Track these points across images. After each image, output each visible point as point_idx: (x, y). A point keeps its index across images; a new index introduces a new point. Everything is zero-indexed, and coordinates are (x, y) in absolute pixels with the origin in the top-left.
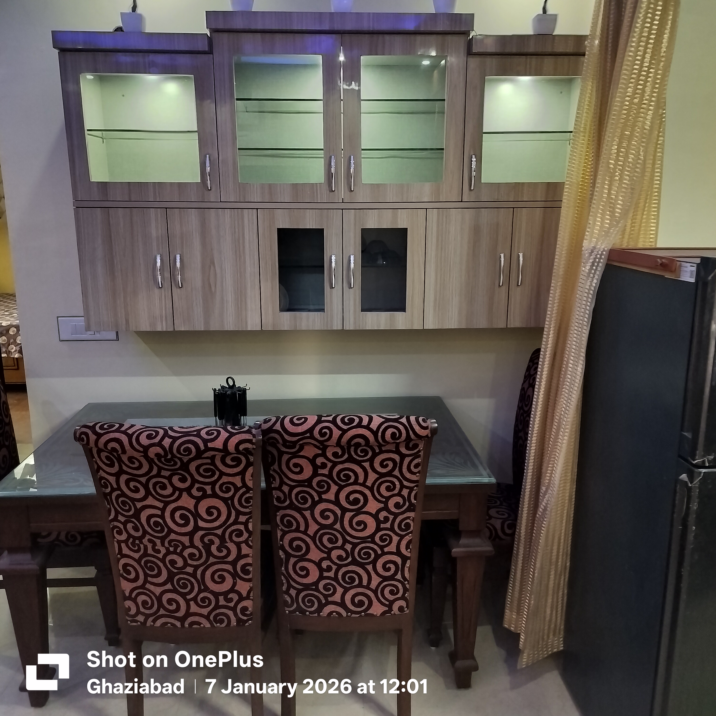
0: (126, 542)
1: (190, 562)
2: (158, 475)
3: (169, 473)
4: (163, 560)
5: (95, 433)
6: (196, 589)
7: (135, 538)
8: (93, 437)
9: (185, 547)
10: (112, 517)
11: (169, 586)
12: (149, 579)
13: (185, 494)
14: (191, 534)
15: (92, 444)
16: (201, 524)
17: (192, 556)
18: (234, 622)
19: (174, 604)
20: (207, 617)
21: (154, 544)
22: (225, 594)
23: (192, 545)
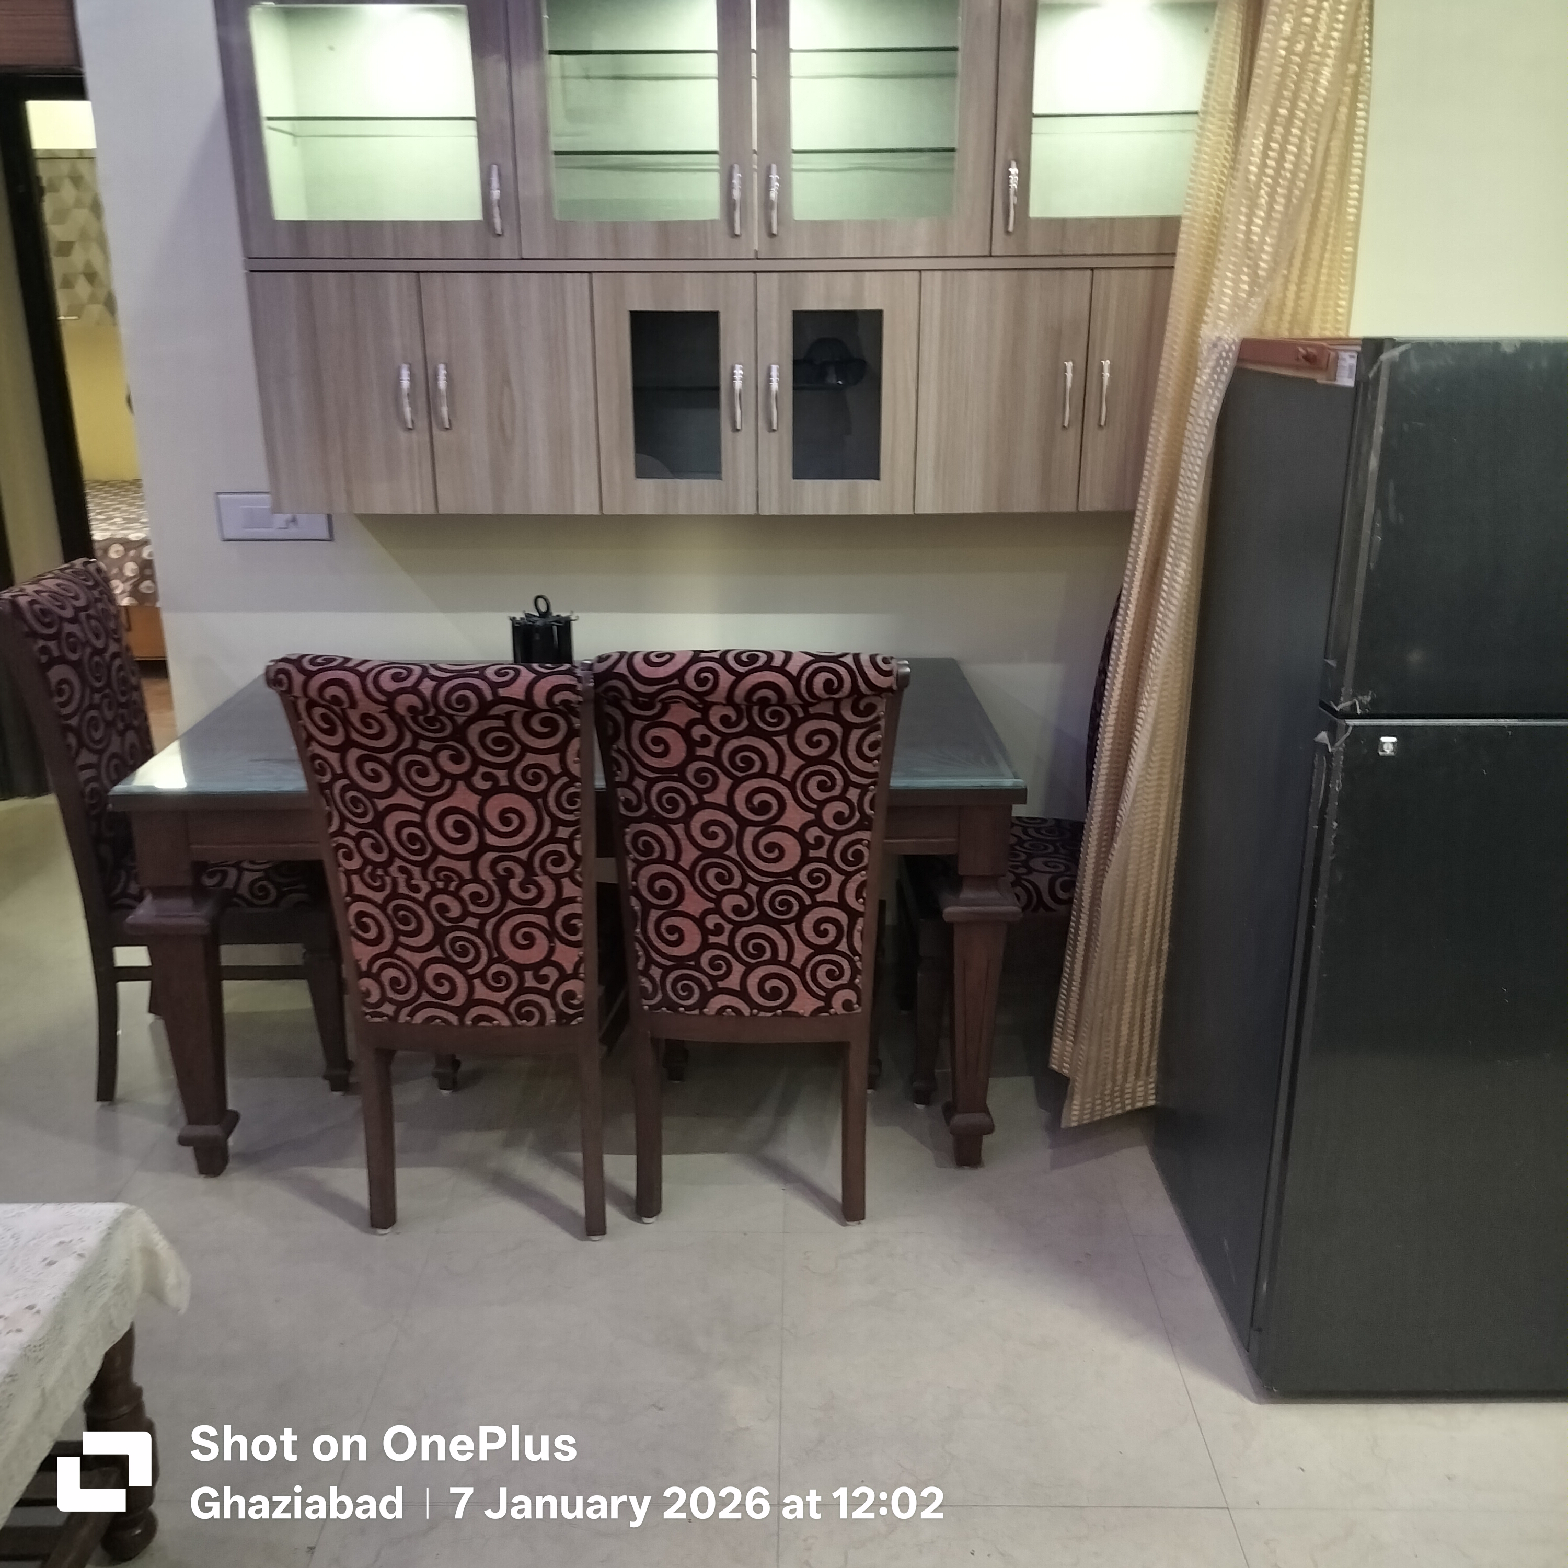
0: (359, 872)
1: (472, 908)
2: (413, 750)
3: (433, 745)
4: (425, 905)
5: (302, 670)
6: (484, 958)
7: (376, 865)
8: (298, 678)
9: (463, 882)
10: (334, 827)
11: (436, 952)
12: (403, 939)
13: (461, 785)
14: (474, 858)
15: (297, 691)
16: (491, 839)
17: (475, 896)
18: (551, 1019)
19: (447, 984)
20: (504, 1008)
21: (410, 876)
22: (535, 967)
23: (476, 879)
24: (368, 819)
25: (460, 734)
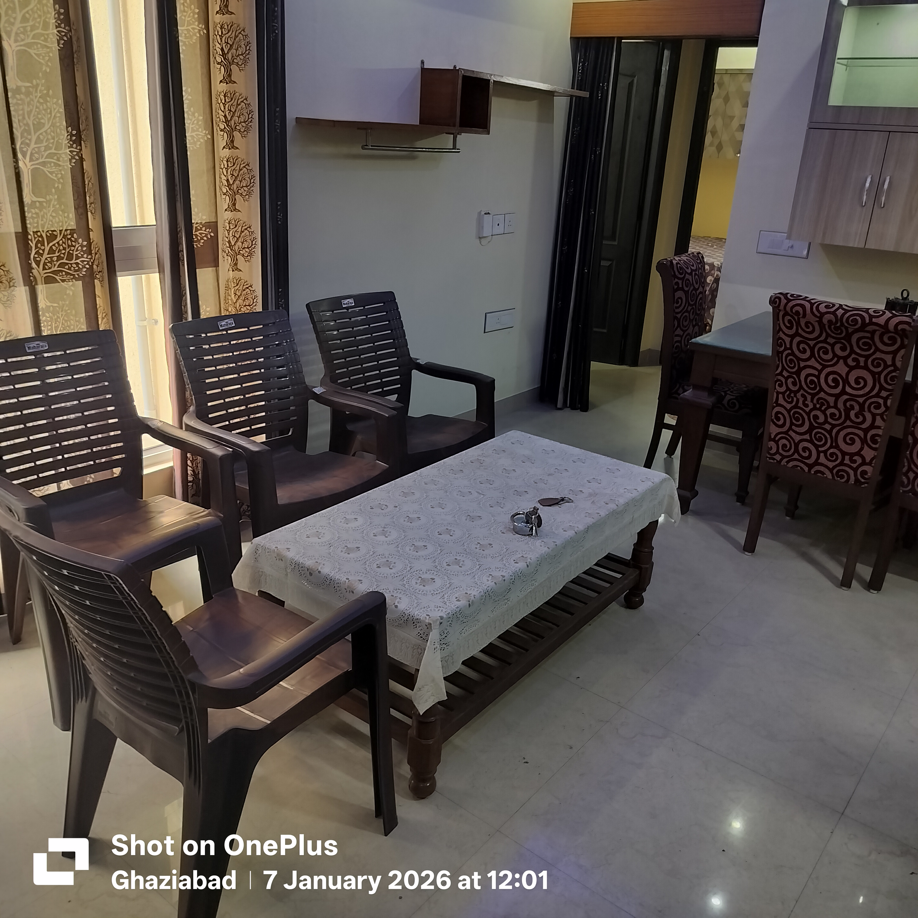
0: (783, 393)
1: (830, 420)
4: (808, 414)
5: (786, 297)
6: (829, 444)
7: (791, 391)
8: (784, 301)
9: (829, 407)
10: (778, 372)
11: (807, 437)
12: (793, 427)
13: (841, 361)
14: (837, 397)
15: (782, 307)
16: (848, 389)
17: (833, 415)
18: (852, 480)
19: (807, 452)
20: (831, 470)
21: (806, 399)
22: (852, 455)
23: (836, 407)
24: (794, 370)
25: (848, 338)
